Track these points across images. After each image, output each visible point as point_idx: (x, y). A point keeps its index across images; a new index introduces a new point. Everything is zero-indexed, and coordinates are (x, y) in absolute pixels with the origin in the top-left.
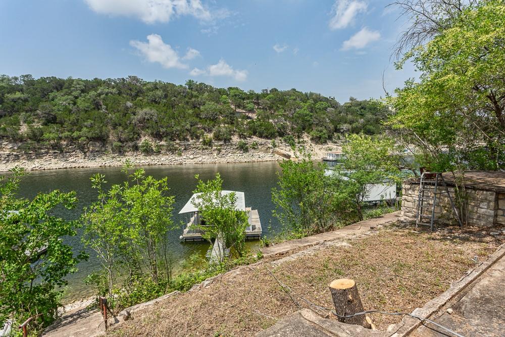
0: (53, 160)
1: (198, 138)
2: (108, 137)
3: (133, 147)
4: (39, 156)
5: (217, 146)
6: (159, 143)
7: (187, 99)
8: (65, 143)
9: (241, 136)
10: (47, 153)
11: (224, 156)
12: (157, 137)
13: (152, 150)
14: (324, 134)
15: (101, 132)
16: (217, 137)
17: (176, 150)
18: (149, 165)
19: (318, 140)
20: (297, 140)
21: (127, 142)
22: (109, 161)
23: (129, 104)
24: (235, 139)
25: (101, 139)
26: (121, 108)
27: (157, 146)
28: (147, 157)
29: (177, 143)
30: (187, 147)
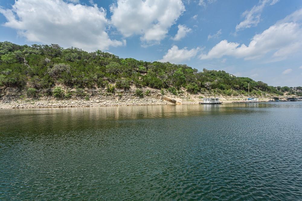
1: (103, 87)
2: (25, 84)
3: (47, 92)
5: (118, 93)
6: (71, 90)
9: (137, 86)
11: (124, 100)
12: (69, 85)
13: (64, 95)
14: (196, 87)
15: (18, 79)
16: (119, 86)
17: (84, 96)
18: (59, 107)
19: (192, 91)
20: (177, 91)
21: (42, 88)
22: (22, 104)
23: (47, 59)
24: (133, 88)
25: (18, 85)
26: (41, 63)
27: (68, 92)
28: (59, 101)
29: (86, 90)
30: (94, 93)
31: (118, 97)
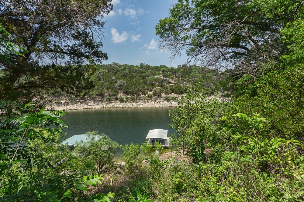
0: (82, 105)
2: (105, 94)
3: (115, 98)
4: (76, 103)
5: (154, 98)
7: (140, 74)
9: (166, 93)
10: (79, 101)
11: (158, 103)
12: (126, 94)
13: (124, 100)
14: (210, 92)
15: (102, 92)
16: (155, 94)
17: (135, 100)
18: (122, 107)
21: (113, 96)
22: (105, 105)
23: (114, 78)
24: (163, 95)
25: (102, 95)
26: (110, 79)
28: (122, 104)
29: (135, 97)
30: (140, 98)
31: (154, 101)
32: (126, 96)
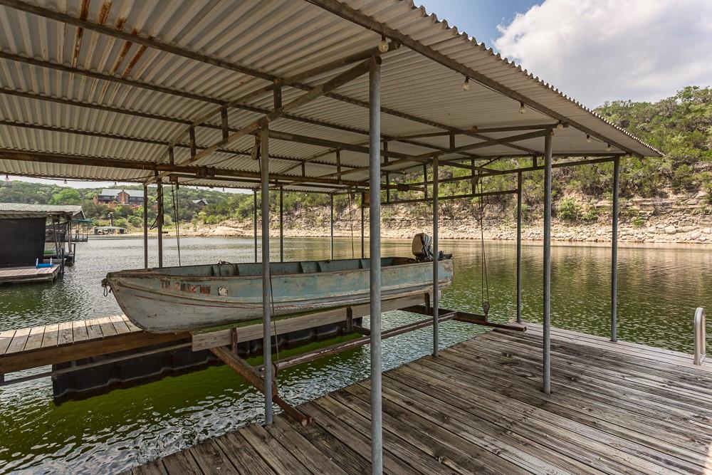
2: (511, 196)
6: (597, 203)
8: (457, 206)
12: (593, 194)
13: (581, 216)
17: (632, 216)
25: (501, 200)
27: (591, 208)
28: (570, 228)
29: (636, 202)
30: (659, 208)
32: (593, 201)
